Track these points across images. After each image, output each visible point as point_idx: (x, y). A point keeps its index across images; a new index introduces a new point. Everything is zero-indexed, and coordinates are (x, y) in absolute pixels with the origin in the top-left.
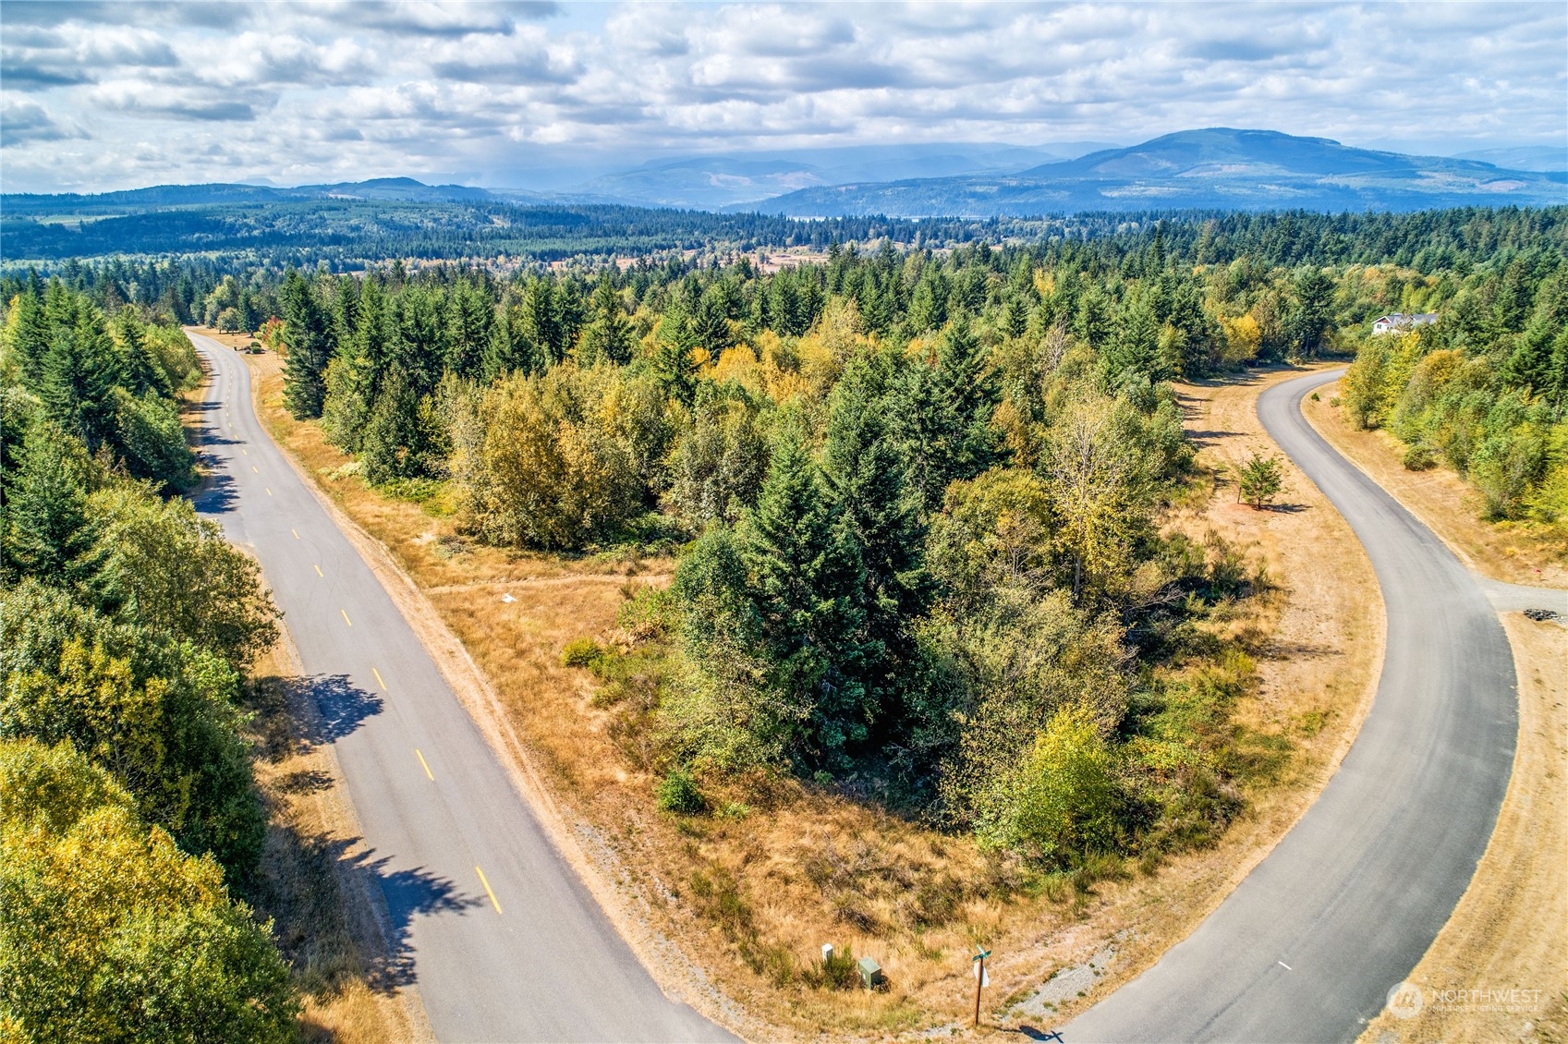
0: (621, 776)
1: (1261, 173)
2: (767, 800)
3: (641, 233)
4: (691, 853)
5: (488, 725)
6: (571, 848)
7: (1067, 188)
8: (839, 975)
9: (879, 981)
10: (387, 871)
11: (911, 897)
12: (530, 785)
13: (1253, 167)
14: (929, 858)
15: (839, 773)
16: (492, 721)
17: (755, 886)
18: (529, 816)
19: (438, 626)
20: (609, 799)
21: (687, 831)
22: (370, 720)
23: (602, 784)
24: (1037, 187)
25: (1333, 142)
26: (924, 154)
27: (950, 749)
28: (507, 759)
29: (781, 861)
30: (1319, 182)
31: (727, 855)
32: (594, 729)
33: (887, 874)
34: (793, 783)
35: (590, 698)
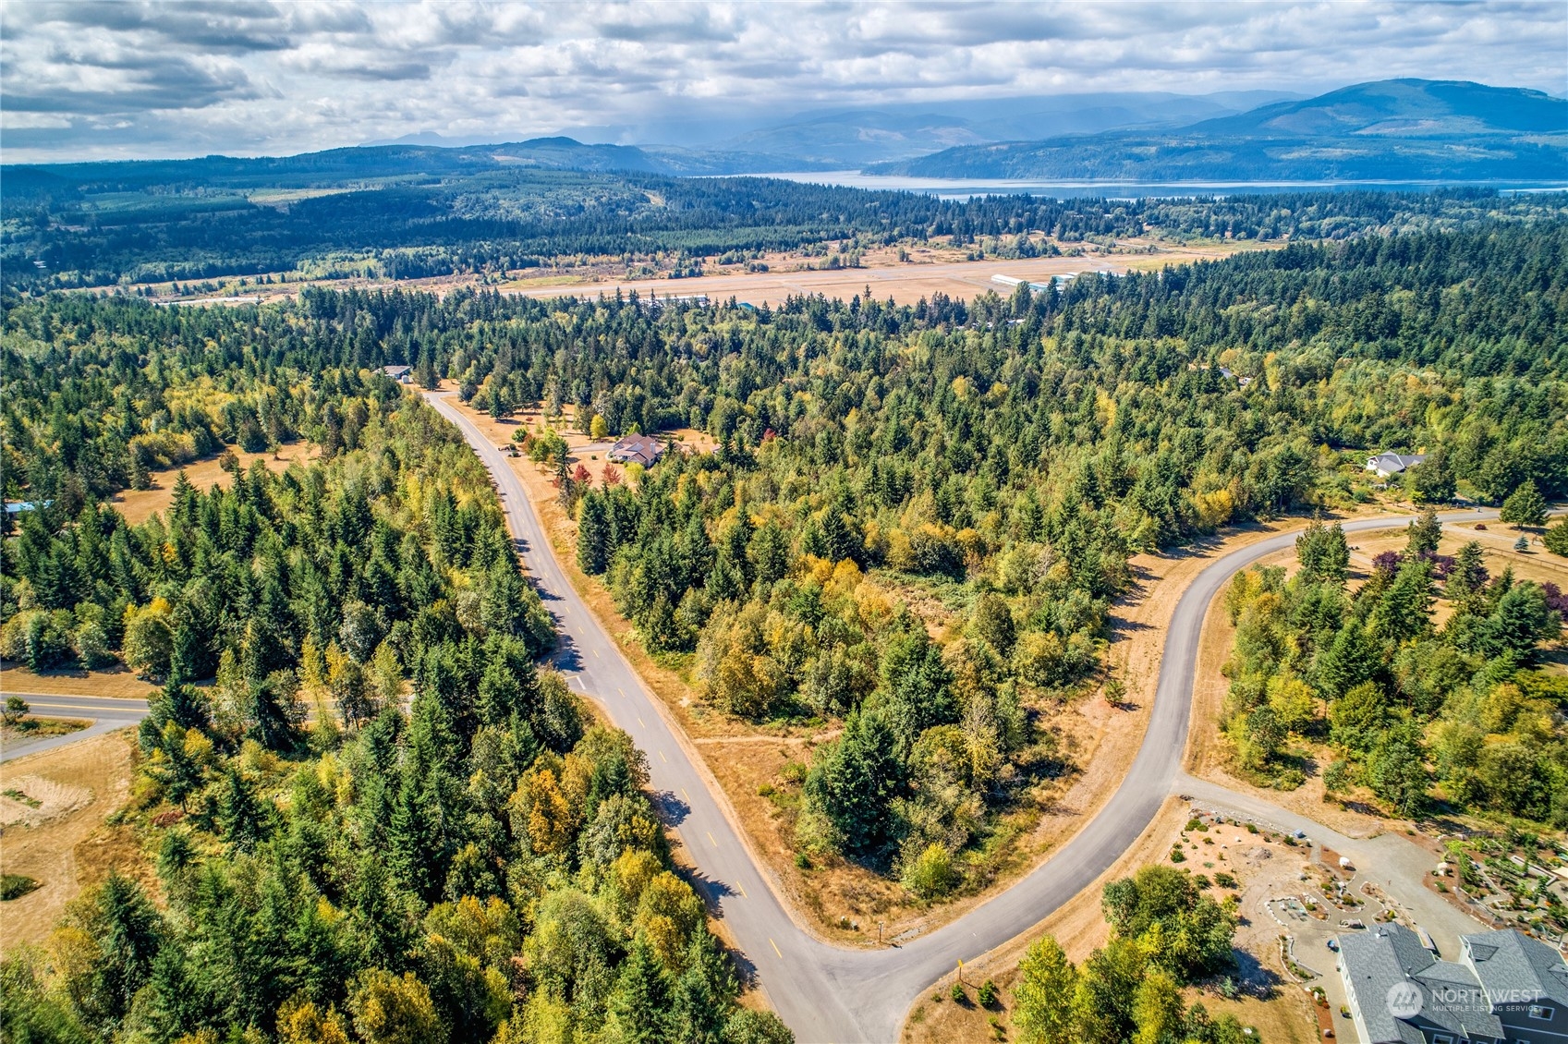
0: (782, 851)
1: (1450, 131)
2: (832, 864)
3: (789, 222)
4: (805, 882)
5: (731, 822)
6: (766, 878)
7: (1230, 149)
8: (845, 925)
9: (856, 928)
10: (709, 880)
11: (873, 903)
12: (750, 851)
13: (1442, 123)
14: (884, 890)
15: (859, 856)
16: (734, 821)
17: (824, 896)
18: (752, 864)
19: (703, 765)
20: (778, 860)
21: (804, 875)
22: (687, 816)
23: (775, 853)
24: (1198, 148)
25: (1538, 93)
26: (1083, 106)
27: (896, 853)
28: (741, 840)
29: (834, 888)
30: (1514, 140)
31: (816, 884)
32: (772, 828)
33: (868, 895)
34: (842, 858)
35: (770, 814)
